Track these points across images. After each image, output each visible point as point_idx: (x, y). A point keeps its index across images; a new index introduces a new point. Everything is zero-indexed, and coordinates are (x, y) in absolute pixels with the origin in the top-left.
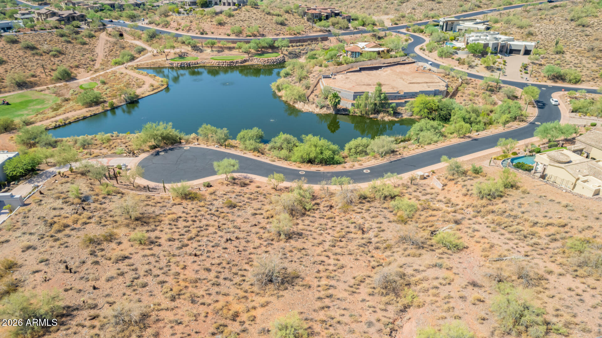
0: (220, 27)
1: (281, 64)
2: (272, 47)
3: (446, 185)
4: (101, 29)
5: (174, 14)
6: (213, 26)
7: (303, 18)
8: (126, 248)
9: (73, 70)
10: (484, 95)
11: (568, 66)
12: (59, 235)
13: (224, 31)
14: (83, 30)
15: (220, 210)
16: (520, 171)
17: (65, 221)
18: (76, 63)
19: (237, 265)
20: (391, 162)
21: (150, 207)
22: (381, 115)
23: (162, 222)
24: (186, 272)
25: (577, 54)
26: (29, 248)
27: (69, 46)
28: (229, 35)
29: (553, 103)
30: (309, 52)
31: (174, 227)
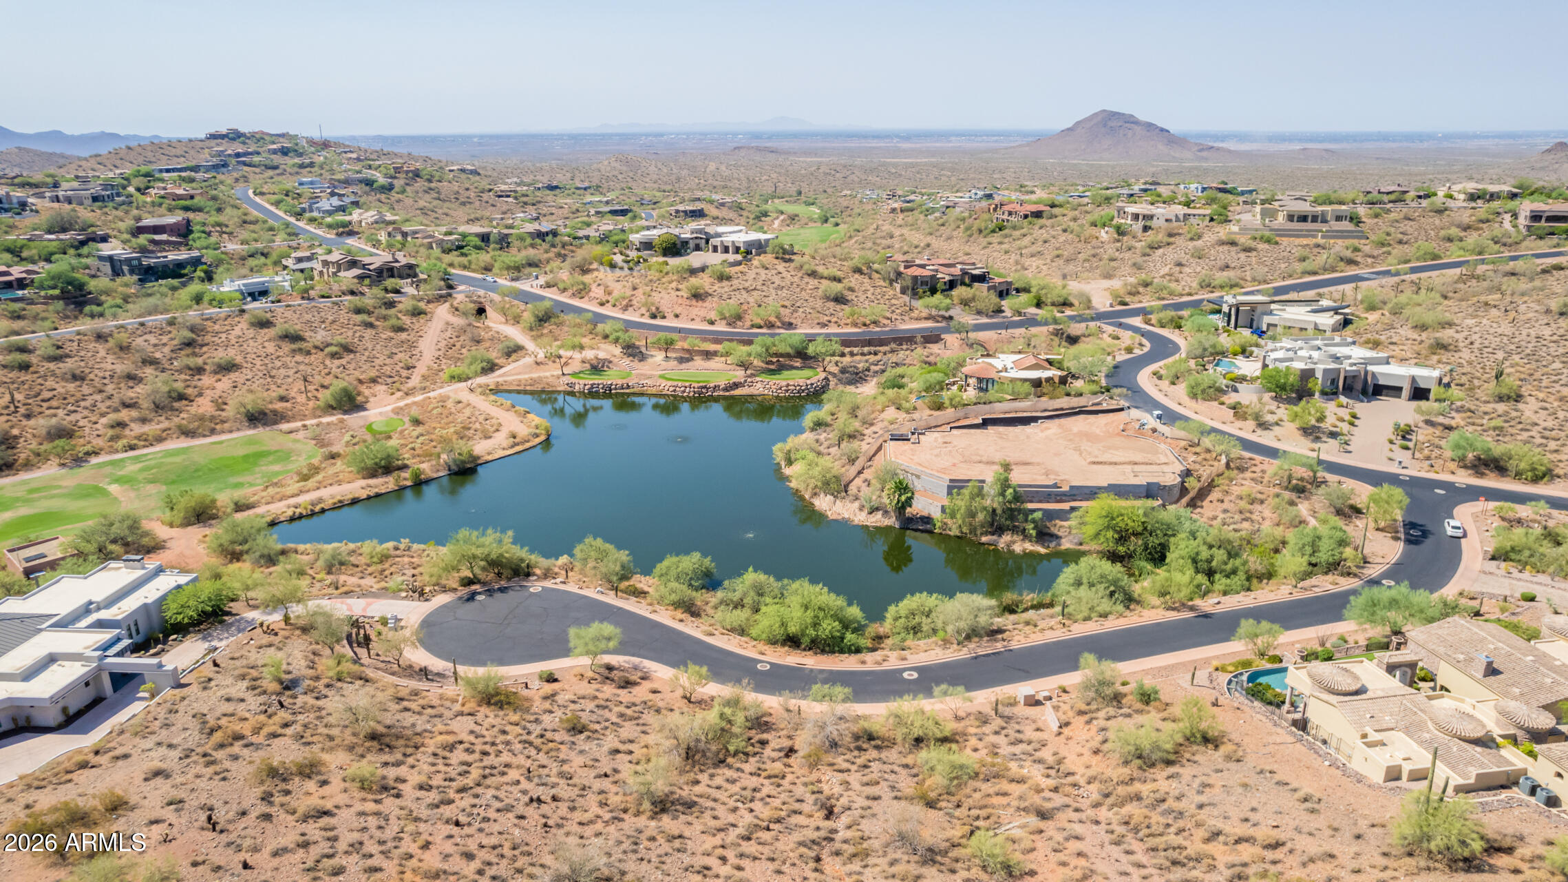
0: (694, 302)
1: (816, 395)
2: (802, 356)
3: (1067, 724)
4: (441, 296)
5: (601, 268)
6: (680, 301)
7: (891, 284)
8: (334, 795)
9: (363, 389)
10: (1277, 500)
11: (1525, 435)
12: (219, 755)
13: (703, 313)
14: (403, 299)
15: (549, 735)
16: (1257, 704)
17: (237, 727)
18: (373, 373)
19: (530, 854)
20: (976, 658)
21: (410, 714)
22: (1007, 538)
23: (422, 749)
24: (427, 856)
25: (1556, 404)
26: (157, 773)
27: (369, 333)
28: (712, 323)
29: (1450, 531)
30: (889, 369)
31: (440, 761)
